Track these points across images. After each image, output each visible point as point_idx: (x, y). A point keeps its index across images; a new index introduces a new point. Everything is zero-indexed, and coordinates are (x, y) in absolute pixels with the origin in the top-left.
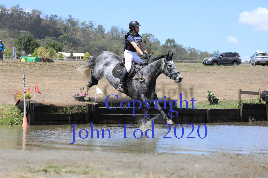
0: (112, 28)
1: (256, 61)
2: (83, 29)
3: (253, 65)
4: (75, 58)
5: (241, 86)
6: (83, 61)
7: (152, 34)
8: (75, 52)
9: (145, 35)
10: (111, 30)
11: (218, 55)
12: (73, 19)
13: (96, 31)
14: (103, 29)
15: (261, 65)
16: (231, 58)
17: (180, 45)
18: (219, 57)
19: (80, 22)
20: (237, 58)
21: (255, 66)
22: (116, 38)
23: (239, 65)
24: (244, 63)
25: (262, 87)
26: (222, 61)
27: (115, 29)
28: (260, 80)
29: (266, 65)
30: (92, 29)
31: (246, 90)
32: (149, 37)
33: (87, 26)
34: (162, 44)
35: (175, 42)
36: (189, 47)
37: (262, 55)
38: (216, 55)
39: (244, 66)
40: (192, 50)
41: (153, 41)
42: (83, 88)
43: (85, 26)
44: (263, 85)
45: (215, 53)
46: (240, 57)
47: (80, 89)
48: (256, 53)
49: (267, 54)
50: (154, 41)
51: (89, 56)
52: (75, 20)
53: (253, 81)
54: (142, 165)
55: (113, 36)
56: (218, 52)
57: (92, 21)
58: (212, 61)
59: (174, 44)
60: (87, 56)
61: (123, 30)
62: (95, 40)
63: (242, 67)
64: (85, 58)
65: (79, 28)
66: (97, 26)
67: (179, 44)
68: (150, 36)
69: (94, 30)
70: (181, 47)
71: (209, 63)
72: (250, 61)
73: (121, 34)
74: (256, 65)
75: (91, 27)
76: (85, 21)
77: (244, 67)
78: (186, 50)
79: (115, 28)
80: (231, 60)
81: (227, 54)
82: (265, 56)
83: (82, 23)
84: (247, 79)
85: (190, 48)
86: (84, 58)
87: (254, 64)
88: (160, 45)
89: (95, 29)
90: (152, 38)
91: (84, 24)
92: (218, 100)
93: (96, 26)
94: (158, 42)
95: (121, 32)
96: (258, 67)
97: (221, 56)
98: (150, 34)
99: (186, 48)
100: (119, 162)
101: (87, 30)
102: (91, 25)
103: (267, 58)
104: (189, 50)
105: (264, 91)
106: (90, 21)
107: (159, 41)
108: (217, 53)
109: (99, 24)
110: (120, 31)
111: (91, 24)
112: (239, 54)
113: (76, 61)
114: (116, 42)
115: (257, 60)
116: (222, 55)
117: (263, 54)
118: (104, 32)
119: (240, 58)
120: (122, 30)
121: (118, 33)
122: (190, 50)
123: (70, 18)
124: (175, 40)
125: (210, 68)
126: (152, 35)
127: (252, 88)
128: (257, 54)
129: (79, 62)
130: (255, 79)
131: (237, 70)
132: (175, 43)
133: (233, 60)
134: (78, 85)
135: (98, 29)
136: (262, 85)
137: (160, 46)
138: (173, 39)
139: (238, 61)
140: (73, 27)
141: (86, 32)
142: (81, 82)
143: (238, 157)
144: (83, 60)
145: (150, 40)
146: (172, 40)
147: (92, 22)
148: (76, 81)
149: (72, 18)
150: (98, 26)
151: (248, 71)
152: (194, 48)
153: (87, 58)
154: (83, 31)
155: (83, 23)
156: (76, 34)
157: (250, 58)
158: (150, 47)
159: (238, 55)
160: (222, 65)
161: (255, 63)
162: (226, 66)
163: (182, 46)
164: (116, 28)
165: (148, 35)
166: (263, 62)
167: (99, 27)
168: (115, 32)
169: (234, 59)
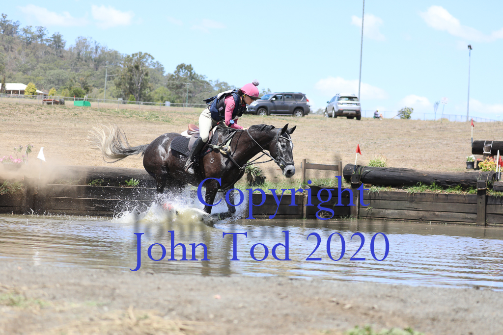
0: (77, 40)
1: (336, 110)
2: (26, 41)
3: (330, 116)
4: (9, 92)
5: (308, 154)
6: (23, 99)
7: (151, 54)
8: (10, 82)
9: (138, 55)
10: (77, 44)
11: (268, 95)
12: (9, 21)
13: (50, 46)
14: (63, 42)
15: (346, 118)
16: (291, 103)
17: (201, 76)
18: (269, 99)
19: (21, 27)
20: (303, 102)
21: (336, 119)
22: (84, 59)
23: (306, 116)
24: (315, 114)
25: (346, 156)
26: (275, 107)
27: (84, 43)
28: (343, 145)
29: (355, 118)
30: (42, 40)
31: (315, 161)
32: (145, 60)
33: (33, 34)
34: (169, 74)
35: (192, 69)
36: (218, 81)
37: (347, 99)
38: (266, 96)
39: (315, 118)
40: (222, 85)
41: (151, 67)
42: (21, 149)
43: (29, 35)
44: (348, 153)
45: (264, 92)
46: (308, 101)
47: (15, 149)
48: (338, 95)
49: (356, 98)
50: (153, 68)
51: (35, 90)
52: (12, 24)
53: (330, 146)
54: (117, 291)
55: (79, 54)
56: (269, 90)
57: (43, 26)
58: (257, 107)
59: (191, 73)
60: (32, 90)
61: (99, 44)
62: (46, 61)
63: (312, 120)
64: (28, 93)
65: (19, 37)
66: (51, 36)
67: (199, 74)
68: (147, 57)
69: (45, 42)
70: (202, 79)
71: (252, 110)
72: (326, 109)
73: (94, 51)
74: (336, 116)
75: (40, 36)
76: (31, 26)
77: (314, 120)
78: (211, 86)
79: (83, 41)
80: (291, 107)
81: (285, 95)
82: (354, 101)
83: (24, 30)
84: (319, 141)
85: (219, 83)
86: (26, 94)
87: (333, 116)
88: (165, 75)
89: (48, 42)
90: (151, 62)
91: (29, 31)
92: (265, 178)
93: (49, 35)
94: (161, 69)
95: (95, 48)
96: (341, 120)
97: (274, 99)
98: (146, 54)
99: (211, 82)
100: (74, 284)
101: (33, 42)
102: (41, 33)
103: (356, 104)
104: (216, 85)
105: (348, 165)
106: (39, 26)
107: (162, 67)
108: (266, 93)
109: (55, 33)
110: (93, 46)
111: (41, 31)
112: (306, 96)
113: (10, 99)
114: (84, 65)
115: (339, 109)
116: (275, 97)
117: (350, 98)
118: (63, 47)
119: (308, 103)
120: (97, 44)
121: (89, 50)
122: (219, 85)
123: (3, 20)
124: (192, 66)
125: (252, 119)
126: (149, 55)
127: (328, 158)
128: (340, 96)
129: (16, 100)
130: (333, 142)
131: (302, 125)
132: (192, 71)
133: (295, 106)
134: (12, 142)
135: (54, 42)
136: (345, 153)
137: (165, 77)
138: (189, 65)
139: (305, 109)
140: (7, 37)
141: (32, 46)
142: (18, 136)
143: (292, 283)
144: (24, 97)
145: (147, 64)
146: (187, 66)
147: (43, 29)
148: (8, 135)
149: (6, 19)
150: (54, 35)
151: (321, 127)
152: (225, 82)
153: (31, 93)
154: (26, 44)
155: (26, 29)
156: (13, 50)
157: (328, 104)
158: (146, 77)
159: (305, 98)
160: (275, 115)
161: (335, 113)
162: (283, 117)
163: (204, 78)
164: (85, 41)
165: (143, 54)
166: (350, 112)
167: (54, 37)
168: (83, 47)
169: (297, 104)
